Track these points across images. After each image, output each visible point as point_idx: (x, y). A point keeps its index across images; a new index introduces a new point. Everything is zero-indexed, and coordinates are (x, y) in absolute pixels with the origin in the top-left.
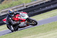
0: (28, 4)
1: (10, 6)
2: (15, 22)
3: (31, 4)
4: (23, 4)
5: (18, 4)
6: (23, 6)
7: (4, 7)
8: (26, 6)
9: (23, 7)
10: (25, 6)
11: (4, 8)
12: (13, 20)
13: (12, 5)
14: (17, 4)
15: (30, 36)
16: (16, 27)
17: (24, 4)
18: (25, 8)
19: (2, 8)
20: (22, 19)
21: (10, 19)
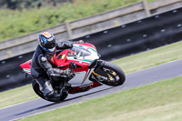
0: (156, 5)
1: (99, 11)
2: (58, 71)
3: (167, 3)
4: (142, 3)
5: (126, 3)
6: (143, 10)
7: (81, 13)
8: (152, 11)
9: (143, 13)
10: (148, 9)
11: (81, 17)
12: (51, 64)
13: (105, 6)
14: (122, 3)
15: (163, 105)
16: (59, 90)
17: (146, 3)
18: (149, 15)
19: (75, 15)
20: (80, 62)
21: (44, 59)
